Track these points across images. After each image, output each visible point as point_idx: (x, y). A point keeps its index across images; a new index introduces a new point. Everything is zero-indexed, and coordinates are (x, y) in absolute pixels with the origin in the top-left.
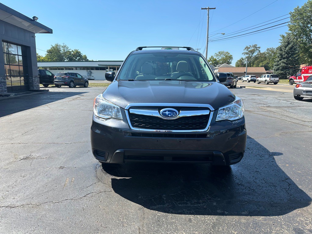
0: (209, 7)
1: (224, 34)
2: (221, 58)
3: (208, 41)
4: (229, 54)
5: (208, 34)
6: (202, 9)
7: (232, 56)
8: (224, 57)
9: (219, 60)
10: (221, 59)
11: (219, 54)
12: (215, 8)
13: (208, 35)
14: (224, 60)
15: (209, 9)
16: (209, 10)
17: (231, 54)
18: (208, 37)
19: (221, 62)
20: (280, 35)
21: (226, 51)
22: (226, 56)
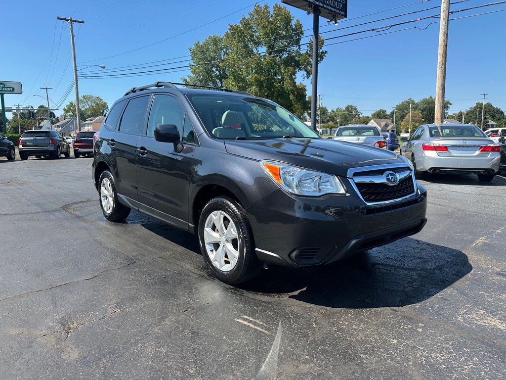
0: (71, 18)
1: (104, 67)
2: (88, 107)
3: (76, 77)
4: (101, 100)
5: (75, 64)
6: (58, 18)
7: (106, 103)
8: (94, 104)
9: (86, 110)
10: (88, 109)
11: (85, 100)
12: (83, 22)
13: (76, 66)
14: (94, 110)
15: (72, 21)
16: (71, 23)
17: (105, 101)
18: (76, 70)
19: (89, 113)
20: (182, 79)
21: (95, 95)
22: (97, 104)
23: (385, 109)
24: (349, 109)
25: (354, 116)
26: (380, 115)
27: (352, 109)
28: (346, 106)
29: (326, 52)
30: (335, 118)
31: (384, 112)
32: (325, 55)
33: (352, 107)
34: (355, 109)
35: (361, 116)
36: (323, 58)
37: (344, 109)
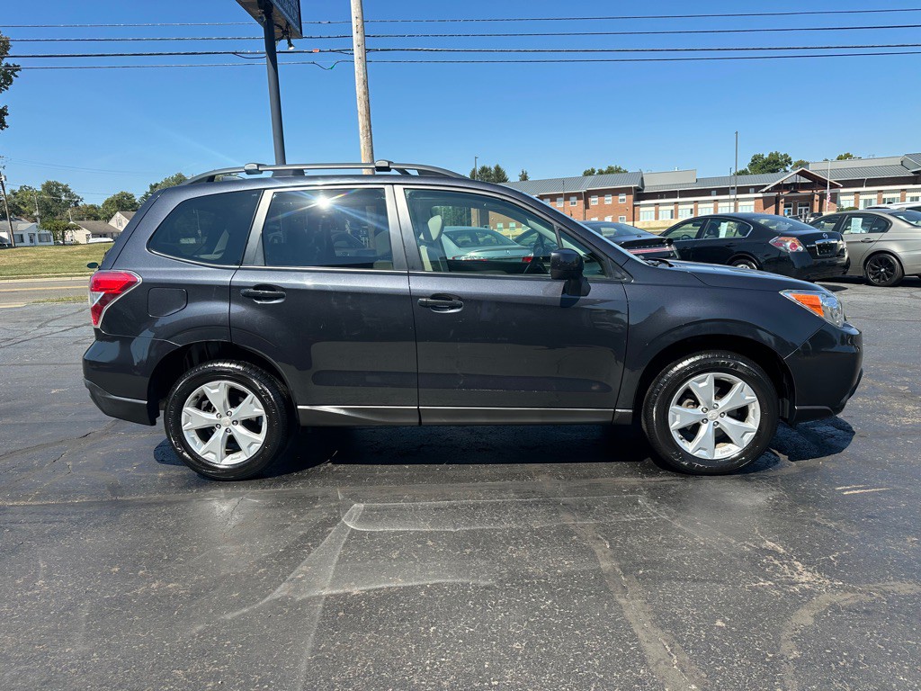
23: (130, 192)
24: (50, 188)
25: (67, 205)
26: (122, 203)
27: (57, 189)
28: (44, 183)
29: (17, 68)
30: (22, 207)
31: (130, 197)
32: (16, 73)
33: (58, 185)
34: (66, 190)
35: (80, 204)
36: (11, 81)
37: (41, 190)
